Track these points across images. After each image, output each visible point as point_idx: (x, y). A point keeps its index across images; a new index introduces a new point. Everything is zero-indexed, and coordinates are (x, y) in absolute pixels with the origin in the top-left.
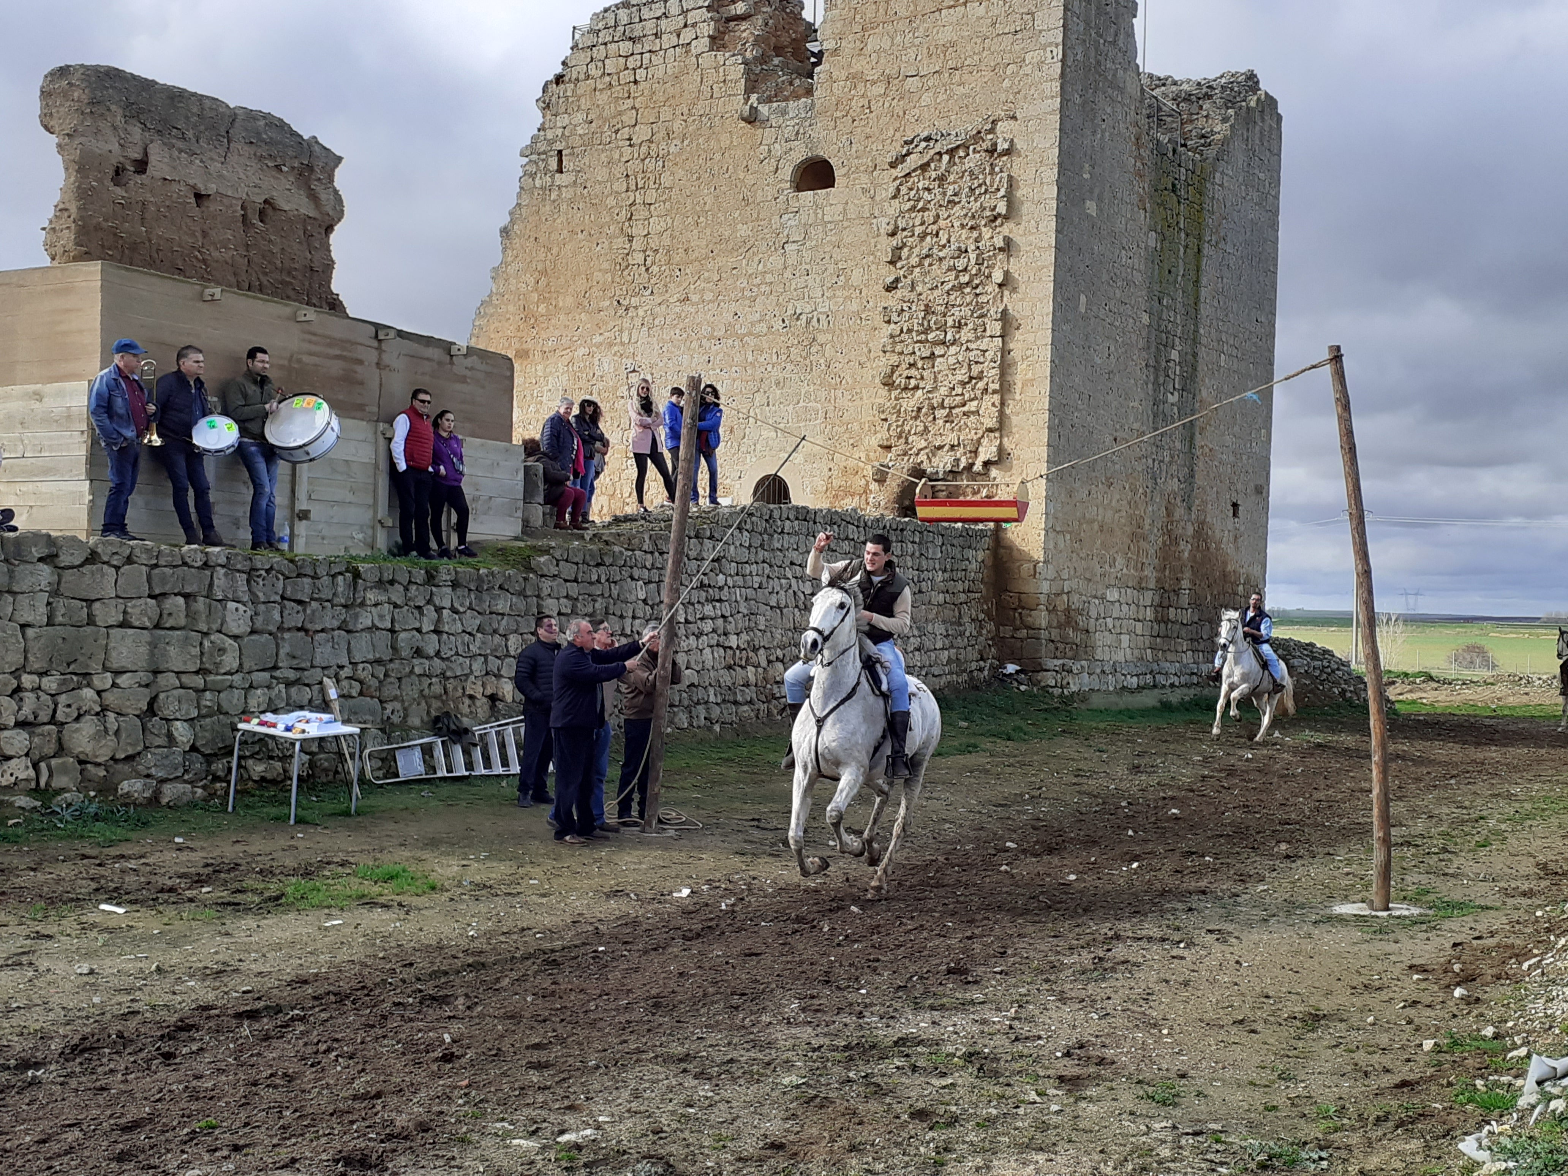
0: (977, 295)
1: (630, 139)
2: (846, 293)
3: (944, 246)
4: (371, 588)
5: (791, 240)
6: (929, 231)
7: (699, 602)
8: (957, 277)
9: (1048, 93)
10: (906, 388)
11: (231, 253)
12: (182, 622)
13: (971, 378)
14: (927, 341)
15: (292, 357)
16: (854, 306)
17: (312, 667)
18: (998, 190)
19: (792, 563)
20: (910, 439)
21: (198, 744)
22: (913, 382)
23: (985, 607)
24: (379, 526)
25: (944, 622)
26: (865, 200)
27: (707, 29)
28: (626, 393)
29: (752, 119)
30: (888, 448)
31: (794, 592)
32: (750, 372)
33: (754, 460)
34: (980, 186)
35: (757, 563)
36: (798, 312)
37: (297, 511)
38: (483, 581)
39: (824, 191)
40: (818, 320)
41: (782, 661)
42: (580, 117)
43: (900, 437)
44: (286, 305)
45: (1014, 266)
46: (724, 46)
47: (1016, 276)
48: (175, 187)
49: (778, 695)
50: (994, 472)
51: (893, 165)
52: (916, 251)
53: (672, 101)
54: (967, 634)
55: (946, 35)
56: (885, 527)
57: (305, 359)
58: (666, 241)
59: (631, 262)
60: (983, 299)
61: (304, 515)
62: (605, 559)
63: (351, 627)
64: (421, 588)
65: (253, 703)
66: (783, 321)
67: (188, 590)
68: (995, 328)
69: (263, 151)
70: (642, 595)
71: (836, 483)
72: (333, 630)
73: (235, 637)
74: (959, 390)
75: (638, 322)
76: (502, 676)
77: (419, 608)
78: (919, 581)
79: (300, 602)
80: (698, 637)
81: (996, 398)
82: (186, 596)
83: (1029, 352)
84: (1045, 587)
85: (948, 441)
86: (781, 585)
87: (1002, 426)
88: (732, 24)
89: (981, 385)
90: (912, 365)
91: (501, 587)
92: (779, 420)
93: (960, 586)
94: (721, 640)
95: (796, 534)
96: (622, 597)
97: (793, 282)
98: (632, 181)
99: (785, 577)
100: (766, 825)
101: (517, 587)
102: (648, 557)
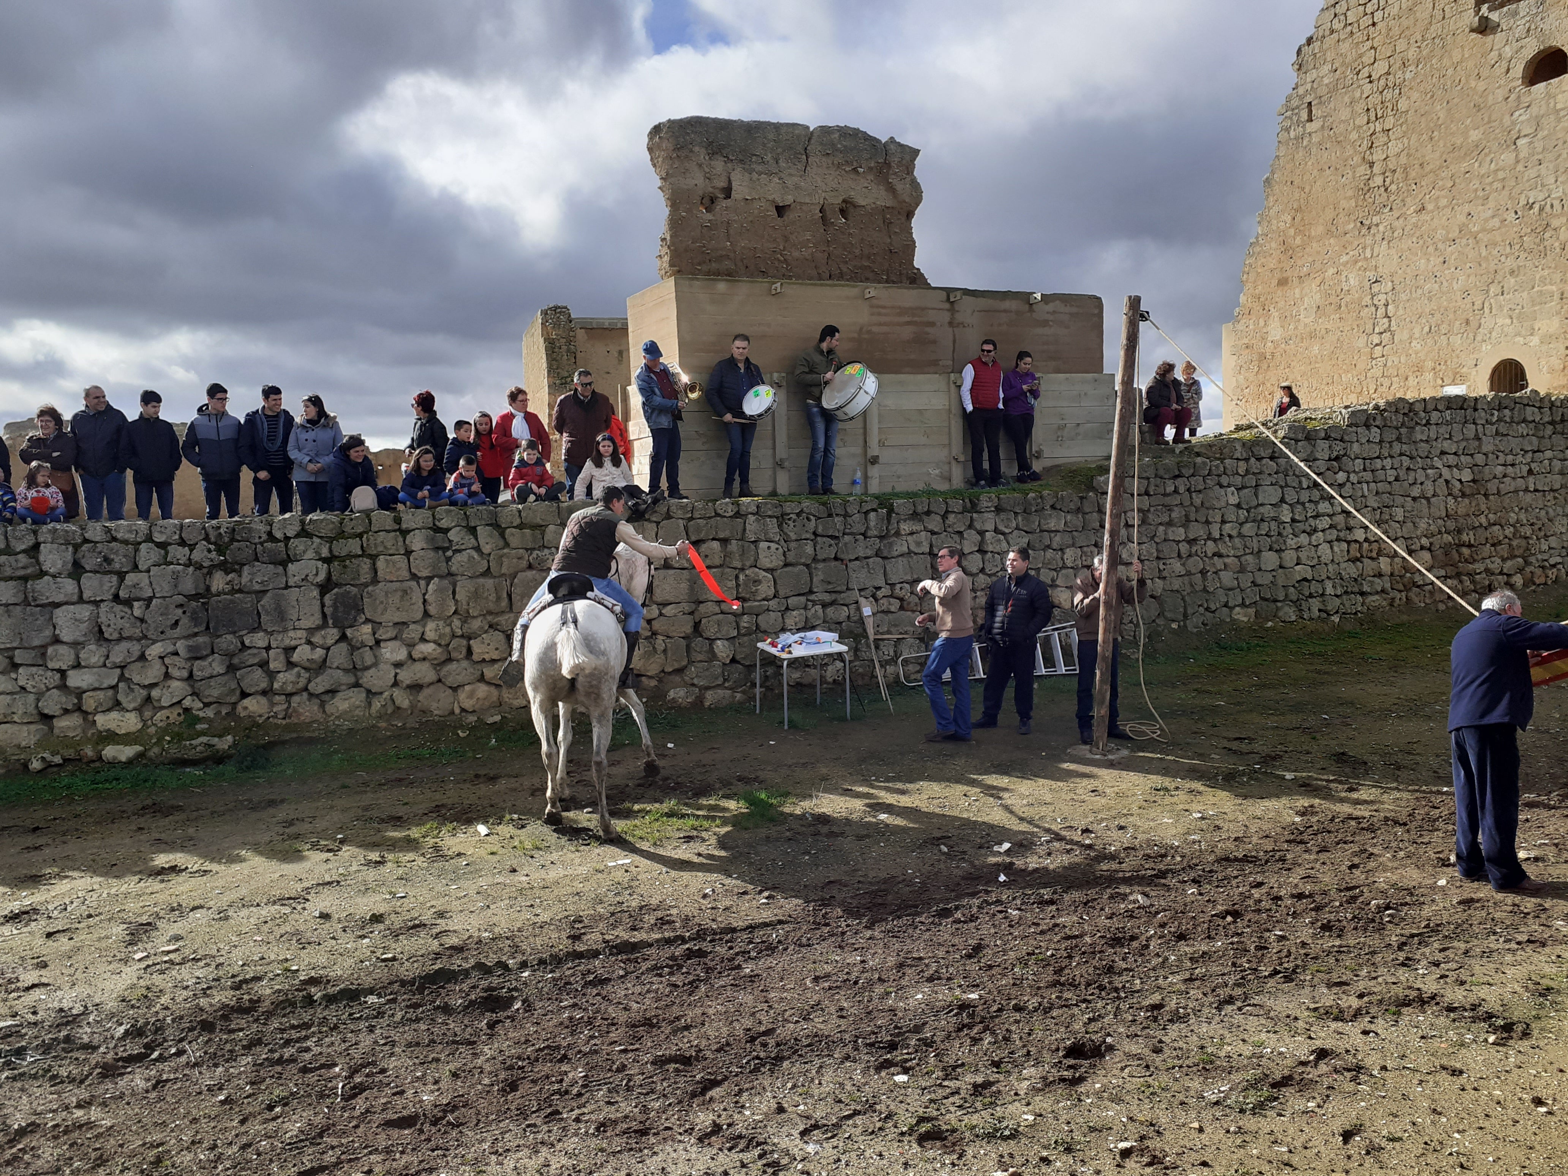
1: (1370, 76)
4: (905, 520)
5: (1522, 134)
7: (1310, 501)
11: (810, 251)
12: (717, 562)
15: (861, 329)
17: (848, 589)
19: (1443, 453)
21: (738, 657)
24: (954, 462)
28: (1370, 302)
29: (1484, 28)
31: (1447, 482)
32: (1484, 265)
33: (1489, 347)
35: (1392, 457)
36: (1531, 201)
37: (869, 456)
38: (1031, 504)
40: (1552, 206)
41: (1429, 549)
42: (1327, 68)
44: (854, 287)
48: (756, 204)
49: (1421, 583)
53: (1406, 33)
57: (875, 329)
58: (1403, 160)
59: (1372, 185)
61: (874, 461)
62: (1183, 471)
63: (885, 555)
64: (960, 516)
65: (790, 622)
66: (1516, 213)
67: (721, 535)
69: (838, 160)
70: (1233, 500)
72: (866, 558)
73: (769, 570)
75: (1379, 237)
76: (1057, 586)
77: (960, 533)
79: (832, 537)
80: (1310, 534)
82: (724, 541)
86: (1427, 476)
91: (1053, 507)
92: (1513, 307)
94: (1342, 534)
95: (1448, 423)
96: (1207, 504)
97: (1526, 174)
98: (1372, 114)
99: (1432, 467)
100: (1244, 747)
101: (1072, 506)
102: (1242, 464)
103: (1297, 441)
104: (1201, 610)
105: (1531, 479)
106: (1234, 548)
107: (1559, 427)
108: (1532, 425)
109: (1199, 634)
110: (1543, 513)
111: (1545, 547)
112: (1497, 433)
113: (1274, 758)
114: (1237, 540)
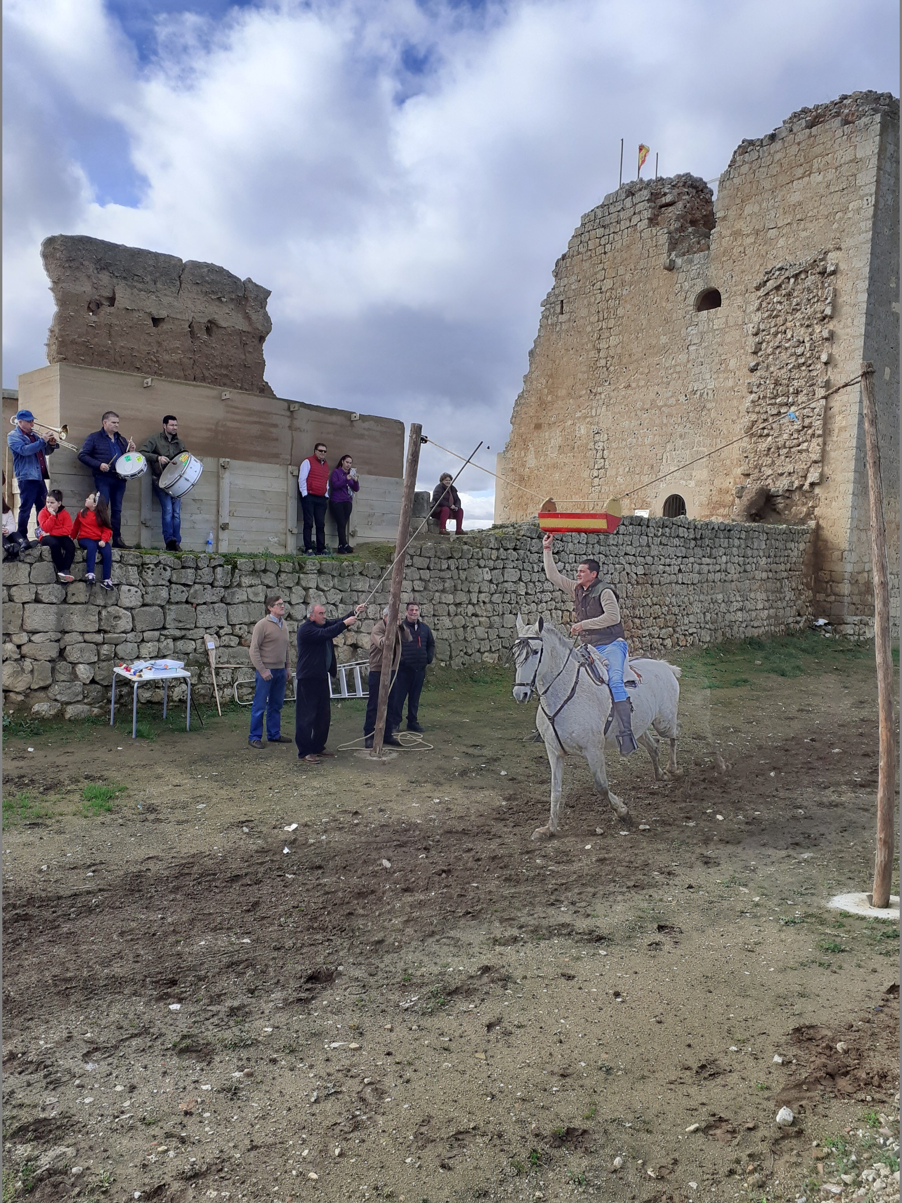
0: (810, 371)
1: (601, 289)
2: (725, 375)
3: (789, 340)
4: (246, 576)
5: (693, 342)
6: (780, 330)
7: (539, 581)
8: (796, 360)
9: (863, 228)
10: (761, 436)
11: (179, 356)
12: (84, 599)
13: (804, 427)
14: (776, 404)
15: (218, 423)
16: (730, 383)
17: (196, 627)
18: (827, 299)
19: (626, 554)
20: (763, 469)
21: (97, 679)
22: (766, 431)
23: (805, 581)
24: (289, 534)
25: (766, 591)
26: (739, 313)
27: (647, 214)
28: (593, 447)
29: (671, 268)
30: (748, 475)
31: (628, 574)
32: (664, 429)
33: (664, 485)
34: (814, 297)
36: (693, 389)
37: (220, 523)
39: (714, 310)
40: (707, 394)
42: (574, 278)
43: (756, 467)
44: (214, 389)
45: (836, 350)
46: (657, 224)
47: (837, 356)
48: (136, 314)
50: (817, 490)
51: (758, 289)
52: (771, 344)
53: (625, 262)
54: (787, 598)
55: (795, 198)
56: (713, 528)
57: (229, 424)
58: (619, 350)
59: (599, 365)
60: (814, 373)
61: (225, 527)
63: (228, 601)
64: (290, 575)
65: (144, 652)
66: (686, 396)
68: (821, 392)
70: (488, 577)
71: (715, 499)
72: (212, 603)
73: (130, 609)
74: (795, 436)
75: (601, 402)
77: (289, 588)
78: (744, 564)
79: (185, 585)
81: (820, 440)
83: (844, 408)
84: (849, 568)
85: (786, 470)
87: (822, 460)
88: (663, 209)
89: (810, 432)
90: (765, 420)
92: (681, 459)
93: (782, 567)
94: (558, 605)
95: (630, 534)
96: (469, 579)
97: (693, 370)
98: (601, 315)
99: (619, 563)
100: (476, 752)
101: (375, 574)
102: (494, 551)
103: (532, 538)
104: (462, 654)
105: (680, 575)
106: (486, 610)
107: (699, 542)
108: (682, 540)
109: (459, 671)
110: (686, 598)
111: (686, 622)
112: (661, 543)
113: (495, 760)
114: (488, 605)
